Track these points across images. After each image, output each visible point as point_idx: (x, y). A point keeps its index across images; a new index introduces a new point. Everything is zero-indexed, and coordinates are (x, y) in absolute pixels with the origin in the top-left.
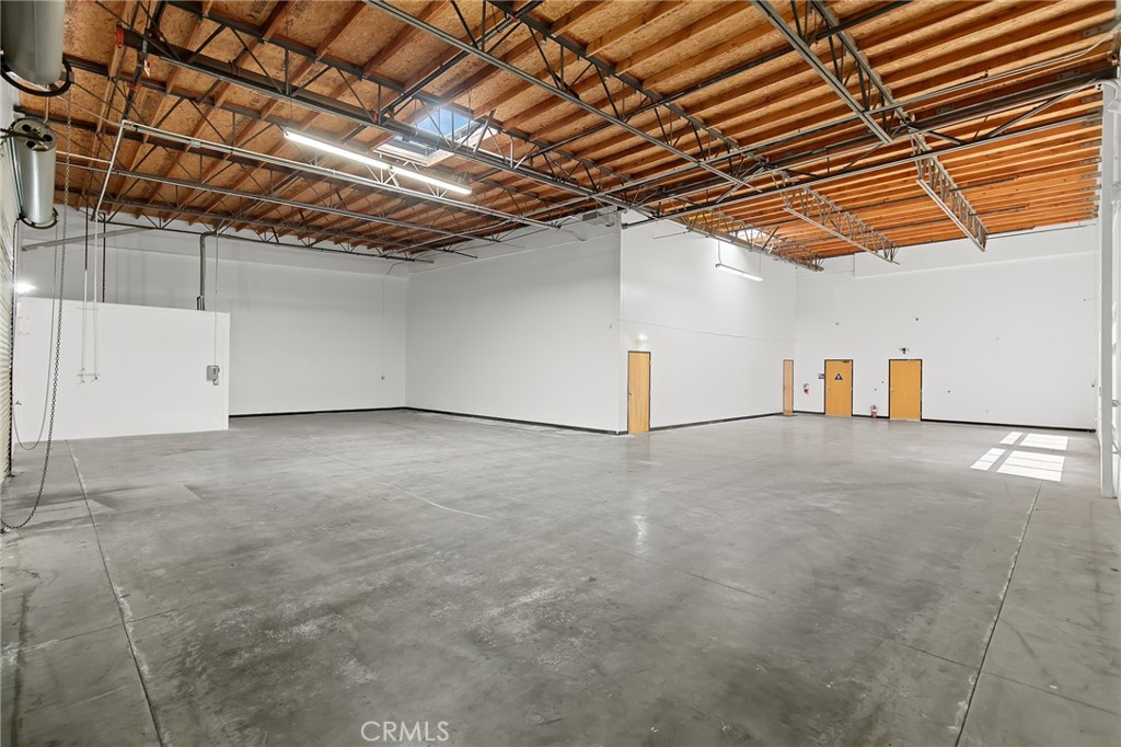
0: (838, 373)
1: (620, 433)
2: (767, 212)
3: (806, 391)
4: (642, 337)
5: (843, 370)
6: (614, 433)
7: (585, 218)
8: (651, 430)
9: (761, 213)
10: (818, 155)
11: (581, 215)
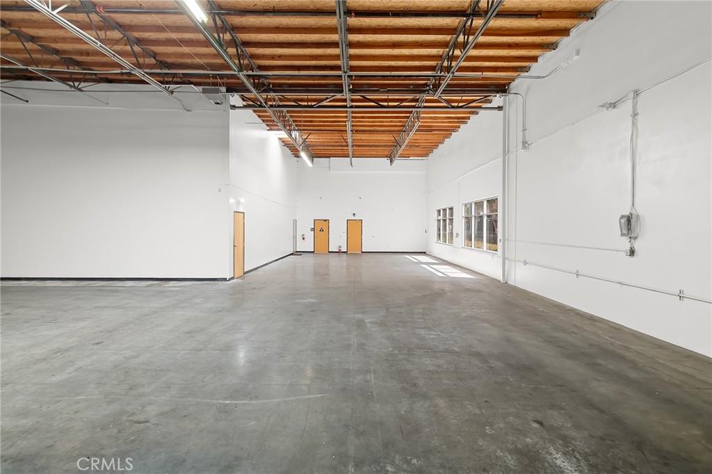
0: (321, 228)
1: (230, 279)
2: (315, 121)
3: (303, 239)
4: (242, 200)
5: (324, 225)
6: (225, 279)
7: (204, 91)
8: (245, 273)
9: (311, 121)
10: (382, 92)
11: (201, 88)
